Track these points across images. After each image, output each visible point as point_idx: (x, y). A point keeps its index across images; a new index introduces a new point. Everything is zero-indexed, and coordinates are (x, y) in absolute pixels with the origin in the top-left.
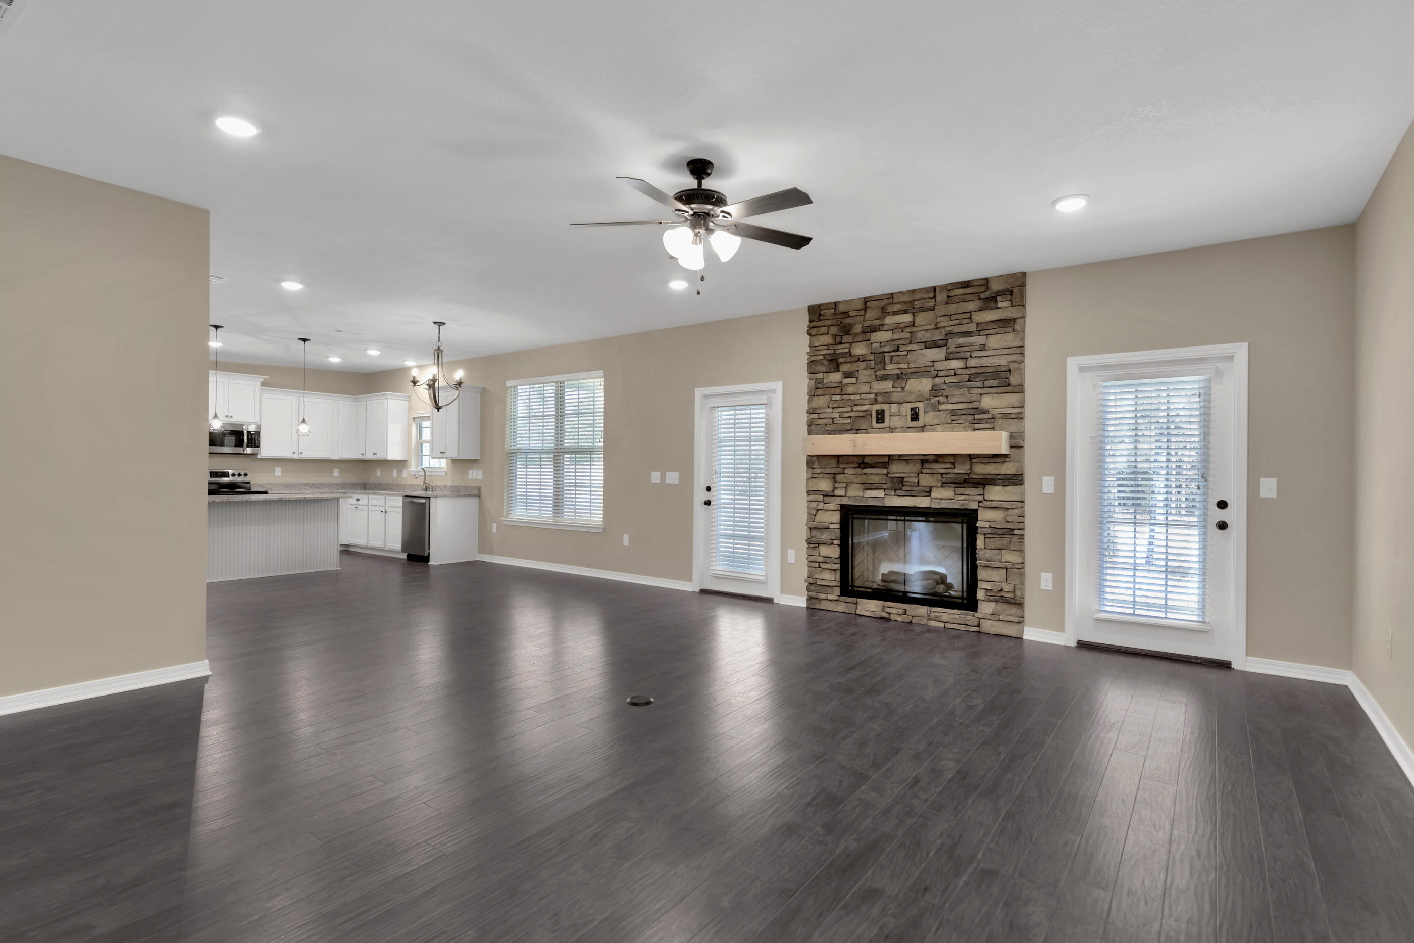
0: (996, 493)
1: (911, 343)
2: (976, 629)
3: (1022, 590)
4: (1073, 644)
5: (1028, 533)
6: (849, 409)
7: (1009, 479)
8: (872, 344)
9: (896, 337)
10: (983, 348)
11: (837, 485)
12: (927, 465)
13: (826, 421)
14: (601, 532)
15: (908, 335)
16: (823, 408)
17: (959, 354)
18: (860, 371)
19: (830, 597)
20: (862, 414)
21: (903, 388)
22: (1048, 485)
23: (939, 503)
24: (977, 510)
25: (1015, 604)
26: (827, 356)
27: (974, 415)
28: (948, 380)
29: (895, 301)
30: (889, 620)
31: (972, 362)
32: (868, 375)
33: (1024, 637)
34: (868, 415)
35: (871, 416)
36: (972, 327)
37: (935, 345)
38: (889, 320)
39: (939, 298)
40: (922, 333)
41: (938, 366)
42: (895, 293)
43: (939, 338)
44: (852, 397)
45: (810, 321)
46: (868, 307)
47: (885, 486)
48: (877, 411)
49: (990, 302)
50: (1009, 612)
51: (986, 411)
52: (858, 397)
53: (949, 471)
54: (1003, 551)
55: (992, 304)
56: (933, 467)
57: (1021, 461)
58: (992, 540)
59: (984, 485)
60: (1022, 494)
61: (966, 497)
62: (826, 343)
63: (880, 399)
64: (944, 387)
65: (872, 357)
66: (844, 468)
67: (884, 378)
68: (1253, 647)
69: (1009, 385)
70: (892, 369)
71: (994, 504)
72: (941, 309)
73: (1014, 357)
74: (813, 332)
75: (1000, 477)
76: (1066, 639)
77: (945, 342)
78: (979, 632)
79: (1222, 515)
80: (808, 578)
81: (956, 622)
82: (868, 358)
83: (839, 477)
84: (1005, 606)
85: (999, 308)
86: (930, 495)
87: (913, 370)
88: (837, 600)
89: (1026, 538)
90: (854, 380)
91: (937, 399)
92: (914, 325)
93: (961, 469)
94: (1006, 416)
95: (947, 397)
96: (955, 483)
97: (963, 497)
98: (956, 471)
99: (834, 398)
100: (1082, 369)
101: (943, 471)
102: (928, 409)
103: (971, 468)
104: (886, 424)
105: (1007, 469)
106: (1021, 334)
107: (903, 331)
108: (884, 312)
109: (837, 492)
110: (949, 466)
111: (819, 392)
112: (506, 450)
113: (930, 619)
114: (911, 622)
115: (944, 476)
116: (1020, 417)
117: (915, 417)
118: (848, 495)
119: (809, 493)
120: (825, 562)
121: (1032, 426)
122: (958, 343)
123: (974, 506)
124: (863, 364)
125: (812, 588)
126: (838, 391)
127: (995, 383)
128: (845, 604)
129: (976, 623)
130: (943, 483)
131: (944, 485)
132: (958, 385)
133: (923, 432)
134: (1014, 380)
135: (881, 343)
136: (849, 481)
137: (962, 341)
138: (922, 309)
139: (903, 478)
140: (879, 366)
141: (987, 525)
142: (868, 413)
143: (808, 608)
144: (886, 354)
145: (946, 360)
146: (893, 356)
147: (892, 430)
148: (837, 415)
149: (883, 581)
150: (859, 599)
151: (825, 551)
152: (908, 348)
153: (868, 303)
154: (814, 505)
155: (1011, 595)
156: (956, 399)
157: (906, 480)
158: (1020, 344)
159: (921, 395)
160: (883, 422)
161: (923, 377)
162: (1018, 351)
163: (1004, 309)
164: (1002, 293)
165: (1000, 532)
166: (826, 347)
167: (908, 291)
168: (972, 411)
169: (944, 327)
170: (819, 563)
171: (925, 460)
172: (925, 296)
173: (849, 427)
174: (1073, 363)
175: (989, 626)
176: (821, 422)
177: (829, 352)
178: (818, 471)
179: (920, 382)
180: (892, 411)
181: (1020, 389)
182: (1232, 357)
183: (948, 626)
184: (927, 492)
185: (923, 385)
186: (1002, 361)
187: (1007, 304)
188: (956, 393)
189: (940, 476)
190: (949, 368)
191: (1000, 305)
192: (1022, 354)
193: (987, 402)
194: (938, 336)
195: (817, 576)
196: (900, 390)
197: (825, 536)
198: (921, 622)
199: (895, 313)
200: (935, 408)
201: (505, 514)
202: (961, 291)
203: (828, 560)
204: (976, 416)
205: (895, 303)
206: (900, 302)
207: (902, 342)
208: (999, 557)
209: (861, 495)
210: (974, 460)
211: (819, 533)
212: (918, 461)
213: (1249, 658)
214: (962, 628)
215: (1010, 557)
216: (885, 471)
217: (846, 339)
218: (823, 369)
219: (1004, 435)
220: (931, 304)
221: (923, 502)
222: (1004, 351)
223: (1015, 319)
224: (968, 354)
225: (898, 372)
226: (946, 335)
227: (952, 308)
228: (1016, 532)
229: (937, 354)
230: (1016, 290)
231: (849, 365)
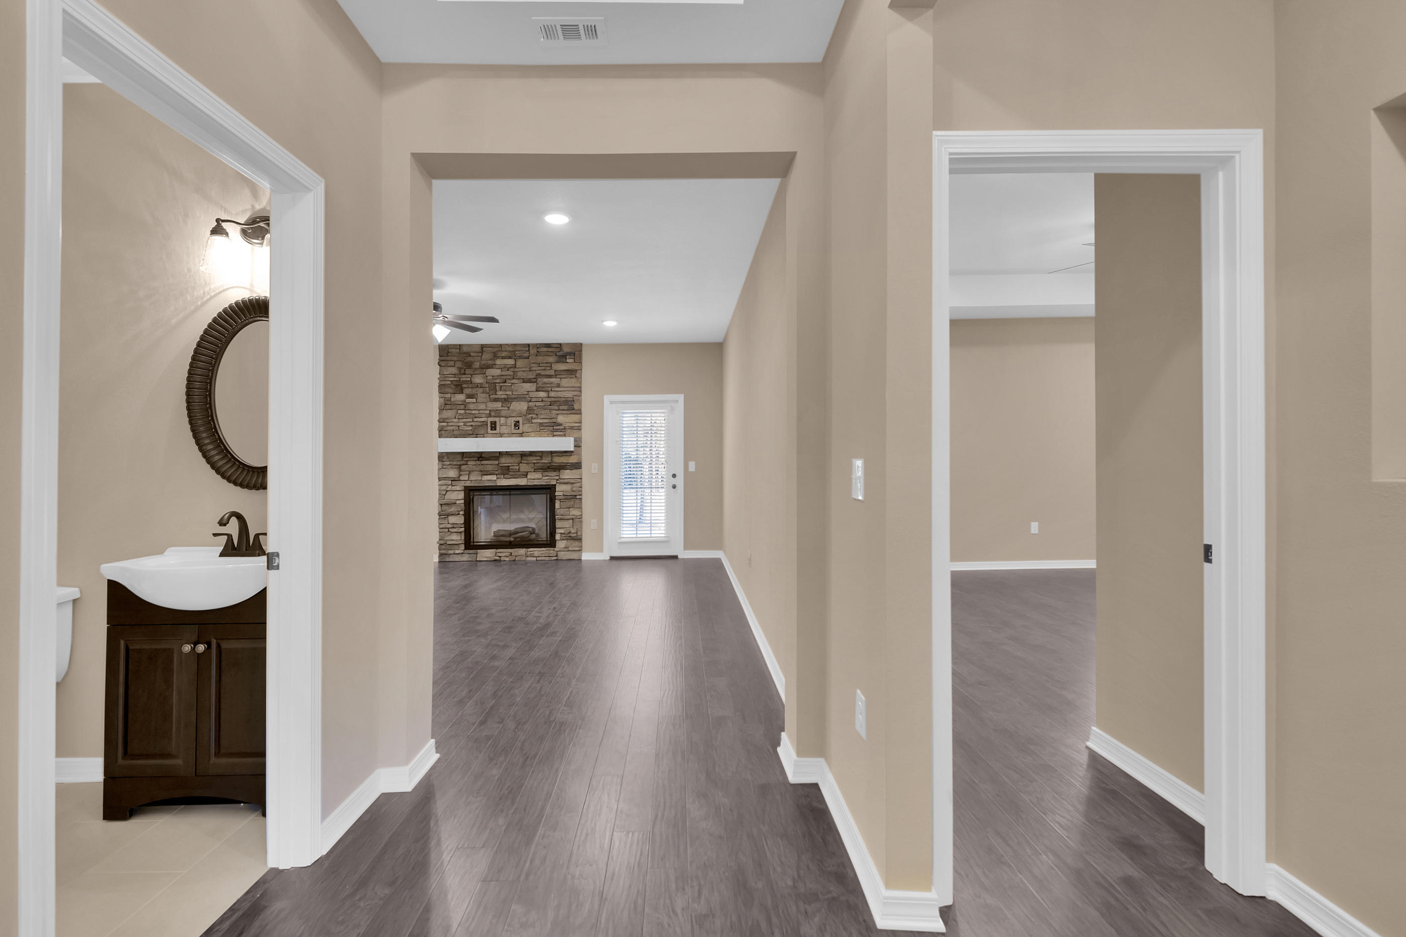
0: (567, 474)
1: (513, 378)
2: (556, 558)
3: (581, 531)
4: (608, 558)
5: (584, 497)
6: (471, 420)
7: (573, 465)
8: (487, 376)
9: (504, 373)
10: (558, 386)
11: (461, 473)
12: (525, 458)
13: (453, 428)
15: (512, 373)
16: (451, 418)
17: (544, 388)
18: (479, 394)
19: (457, 552)
20: (480, 424)
21: (508, 408)
22: (595, 467)
23: (533, 482)
24: (555, 485)
25: (577, 539)
26: (454, 382)
27: (553, 426)
28: (538, 404)
29: (503, 349)
30: (500, 561)
31: (552, 394)
32: (484, 398)
33: (583, 559)
34: (485, 424)
35: (487, 425)
36: (552, 373)
37: (529, 381)
38: (499, 362)
39: (531, 352)
40: (522, 373)
41: (532, 395)
42: (503, 344)
43: (532, 377)
44: (473, 412)
45: (440, 356)
46: (484, 351)
47: (497, 473)
48: (491, 422)
49: (562, 358)
50: (574, 545)
51: (560, 425)
52: (477, 412)
53: (538, 461)
54: (571, 509)
55: (564, 359)
56: (529, 459)
57: (580, 455)
58: (564, 503)
59: (560, 470)
60: (581, 475)
61: (549, 477)
62: (453, 373)
63: (493, 414)
64: (535, 408)
65: (487, 386)
66: (467, 461)
67: (496, 400)
68: (687, 546)
69: (573, 409)
70: (501, 394)
71: (566, 481)
72: (533, 359)
73: (576, 393)
74: (443, 364)
75: (568, 464)
76: (605, 556)
77: (535, 380)
78: (557, 560)
79: (674, 481)
80: (440, 540)
81: (543, 555)
82: (484, 386)
83: (463, 467)
84: (572, 541)
85: (567, 362)
86: (527, 477)
87: (515, 396)
88: (462, 553)
89: (583, 500)
90: (474, 400)
91: (531, 415)
92: (515, 367)
93: (546, 460)
94: (572, 428)
95: (537, 415)
96: (542, 469)
97: (547, 478)
98: (543, 461)
99: (459, 412)
100: (611, 403)
101: (535, 461)
102: (525, 422)
103: (552, 460)
104: (498, 431)
105: (573, 459)
106: (579, 379)
107: (508, 370)
108: (495, 356)
109: (461, 478)
110: (538, 458)
111: (448, 407)
113: (527, 556)
114: (515, 560)
115: (536, 465)
116: (579, 429)
117: (517, 424)
118: (470, 479)
119: (440, 479)
120: (453, 528)
121: (587, 434)
122: (544, 381)
123: (554, 482)
124: (481, 390)
125: (443, 547)
126: (462, 407)
127: (566, 407)
128: (468, 555)
129: (555, 555)
130: (535, 469)
131: (536, 470)
132: (544, 408)
133: (522, 437)
134: (576, 407)
135: (493, 376)
136: (471, 470)
137: (545, 380)
138: (521, 357)
139: (509, 466)
140: (492, 392)
141: (561, 494)
142: (485, 423)
143: (439, 562)
144: (497, 384)
145: (536, 391)
146: (501, 386)
147: (501, 435)
148: (462, 424)
149: (494, 536)
150: (478, 551)
151: (452, 520)
152: (512, 382)
153: (484, 349)
154: (444, 487)
155: (575, 535)
156: (542, 417)
157: (511, 468)
158: (580, 386)
159: (520, 413)
160: (495, 430)
161: (522, 401)
162: (577, 389)
163: (570, 364)
164: (569, 354)
165: (569, 497)
166: (453, 376)
167: (512, 344)
168: (553, 424)
169: (535, 370)
170: (448, 528)
171: (523, 455)
172: (523, 349)
173: (470, 432)
174: (607, 399)
175: (563, 555)
176: (449, 428)
177: (455, 379)
178: (448, 463)
179: (520, 404)
180: (501, 422)
181: (579, 412)
182: (678, 401)
183: (538, 559)
184: (525, 475)
185: (523, 406)
186: (569, 395)
187: (572, 361)
188: (543, 412)
189: (533, 464)
190: (538, 396)
191: (568, 361)
192: (581, 391)
193: (561, 419)
194: (531, 376)
195: (446, 538)
196: (507, 409)
197: (453, 509)
198: (522, 559)
199: (503, 358)
200: (530, 421)
202: (545, 349)
203: (455, 526)
204: (555, 427)
205: (503, 351)
206: (507, 351)
207: (508, 377)
208: (568, 512)
209: (480, 479)
210: (553, 455)
211: (447, 508)
212: (519, 455)
213: (685, 551)
214: (547, 559)
215: (575, 512)
216: (497, 462)
217: (468, 371)
218: (451, 391)
219: (572, 439)
220: (527, 355)
221: (522, 482)
222: (570, 389)
223: (576, 370)
224: (550, 389)
225: (505, 397)
226: (536, 376)
227: (540, 359)
228: (578, 497)
229: (528, 387)
230: (577, 353)
231: (470, 390)
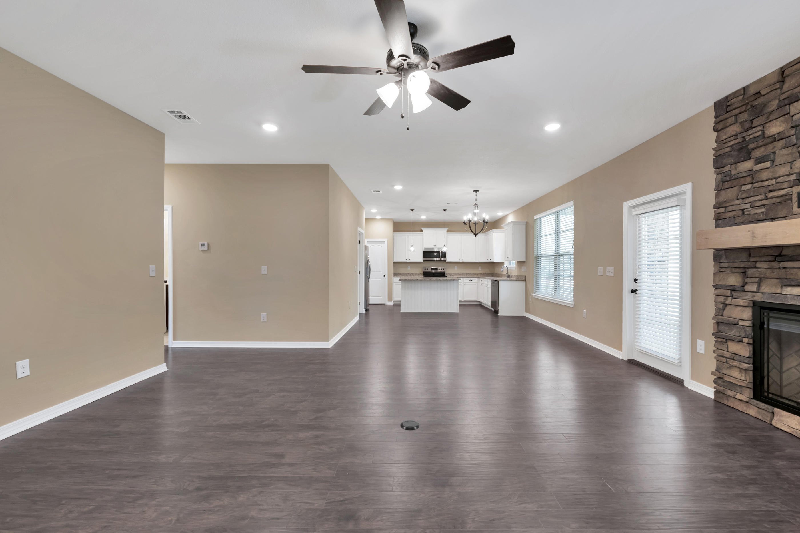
6: (763, 197)
11: (747, 280)
13: (734, 213)
14: (573, 307)
16: (732, 200)
18: (777, 152)
19: (739, 396)
20: (778, 200)
26: (734, 147)
32: (787, 155)
34: (788, 200)
35: (792, 200)
44: (766, 183)
45: (716, 117)
46: (786, 77)
52: (774, 182)
62: (734, 133)
65: (793, 132)
66: (756, 262)
74: (720, 127)
80: (717, 371)
82: (787, 135)
83: (750, 272)
88: (747, 402)
90: (768, 164)
99: (744, 188)
109: (747, 288)
111: (727, 185)
112: (534, 255)
118: (761, 291)
119: (716, 287)
120: (733, 359)
124: (781, 143)
125: (720, 382)
126: (749, 179)
128: (757, 408)
136: (762, 276)
142: (787, 197)
143: (715, 400)
148: (748, 206)
150: (776, 410)
151: (733, 347)
153: (785, 72)
154: (721, 299)
166: (733, 138)
170: (727, 358)
173: (762, 217)
176: (728, 215)
177: (737, 141)
178: (726, 265)
195: (724, 371)
197: (733, 332)
201: (534, 291)
203: (736, 357)
209: (779, 291)
211: (727, 328)
217: (761, 120)
218: (732, 160)
231: (762, 149)
